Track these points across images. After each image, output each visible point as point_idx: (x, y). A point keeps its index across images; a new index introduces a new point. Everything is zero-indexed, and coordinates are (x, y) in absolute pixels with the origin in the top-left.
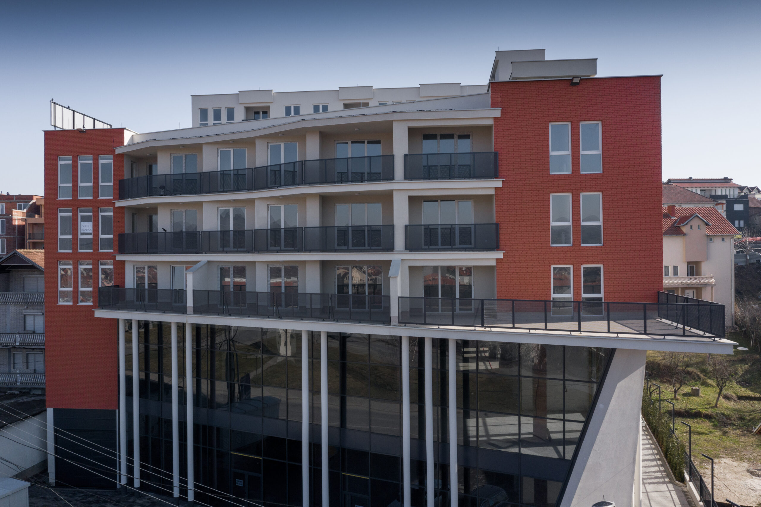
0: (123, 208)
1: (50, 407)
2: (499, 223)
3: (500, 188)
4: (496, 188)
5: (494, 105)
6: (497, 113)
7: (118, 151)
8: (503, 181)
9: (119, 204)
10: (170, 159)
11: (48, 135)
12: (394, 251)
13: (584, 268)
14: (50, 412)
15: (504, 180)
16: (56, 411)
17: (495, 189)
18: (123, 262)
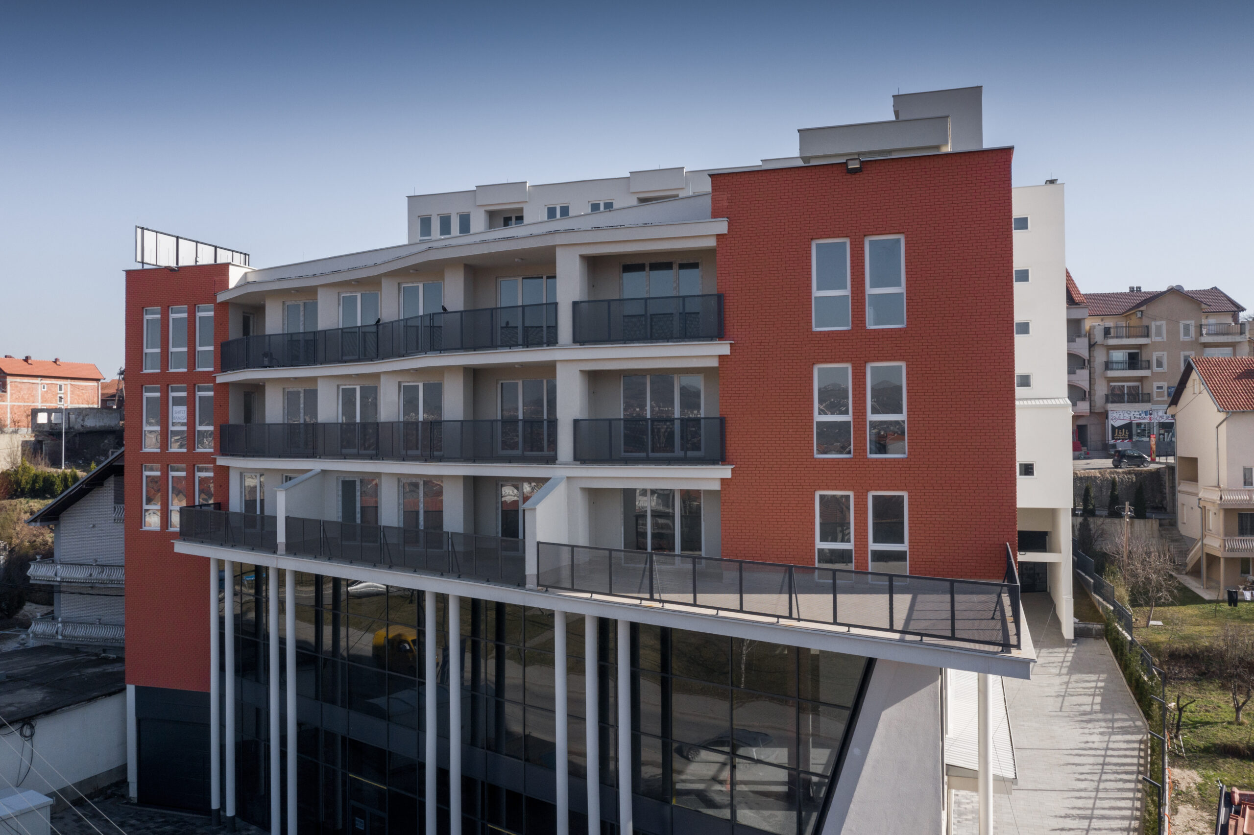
0: (226, 384)
1: (131, 683)
2: (726, 416)
3: (727, 355)
4: (721, 357)
5: (716, 214)
6: (721, 226)
7: (221, 297)
8: (731, 344)
9: (221, 379)
10: (283, 309)
11: (130, 275)
12: (557, 462)
13: (875, 498)
14: (131, 689)
15: (733, 342)
16: (138, 689)
17: (719, 358)
18: (226, 469)
